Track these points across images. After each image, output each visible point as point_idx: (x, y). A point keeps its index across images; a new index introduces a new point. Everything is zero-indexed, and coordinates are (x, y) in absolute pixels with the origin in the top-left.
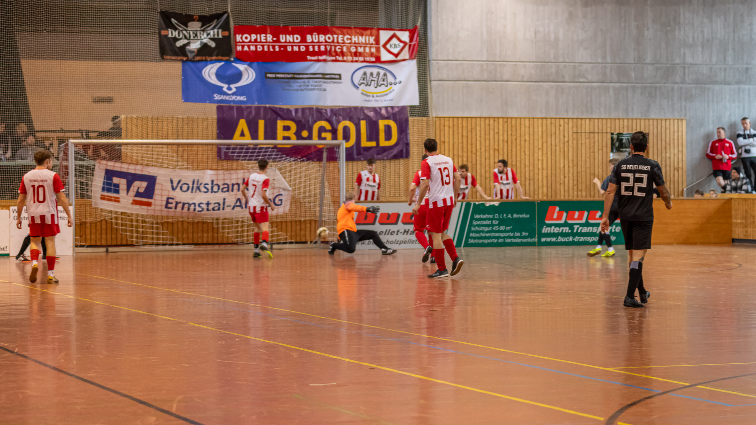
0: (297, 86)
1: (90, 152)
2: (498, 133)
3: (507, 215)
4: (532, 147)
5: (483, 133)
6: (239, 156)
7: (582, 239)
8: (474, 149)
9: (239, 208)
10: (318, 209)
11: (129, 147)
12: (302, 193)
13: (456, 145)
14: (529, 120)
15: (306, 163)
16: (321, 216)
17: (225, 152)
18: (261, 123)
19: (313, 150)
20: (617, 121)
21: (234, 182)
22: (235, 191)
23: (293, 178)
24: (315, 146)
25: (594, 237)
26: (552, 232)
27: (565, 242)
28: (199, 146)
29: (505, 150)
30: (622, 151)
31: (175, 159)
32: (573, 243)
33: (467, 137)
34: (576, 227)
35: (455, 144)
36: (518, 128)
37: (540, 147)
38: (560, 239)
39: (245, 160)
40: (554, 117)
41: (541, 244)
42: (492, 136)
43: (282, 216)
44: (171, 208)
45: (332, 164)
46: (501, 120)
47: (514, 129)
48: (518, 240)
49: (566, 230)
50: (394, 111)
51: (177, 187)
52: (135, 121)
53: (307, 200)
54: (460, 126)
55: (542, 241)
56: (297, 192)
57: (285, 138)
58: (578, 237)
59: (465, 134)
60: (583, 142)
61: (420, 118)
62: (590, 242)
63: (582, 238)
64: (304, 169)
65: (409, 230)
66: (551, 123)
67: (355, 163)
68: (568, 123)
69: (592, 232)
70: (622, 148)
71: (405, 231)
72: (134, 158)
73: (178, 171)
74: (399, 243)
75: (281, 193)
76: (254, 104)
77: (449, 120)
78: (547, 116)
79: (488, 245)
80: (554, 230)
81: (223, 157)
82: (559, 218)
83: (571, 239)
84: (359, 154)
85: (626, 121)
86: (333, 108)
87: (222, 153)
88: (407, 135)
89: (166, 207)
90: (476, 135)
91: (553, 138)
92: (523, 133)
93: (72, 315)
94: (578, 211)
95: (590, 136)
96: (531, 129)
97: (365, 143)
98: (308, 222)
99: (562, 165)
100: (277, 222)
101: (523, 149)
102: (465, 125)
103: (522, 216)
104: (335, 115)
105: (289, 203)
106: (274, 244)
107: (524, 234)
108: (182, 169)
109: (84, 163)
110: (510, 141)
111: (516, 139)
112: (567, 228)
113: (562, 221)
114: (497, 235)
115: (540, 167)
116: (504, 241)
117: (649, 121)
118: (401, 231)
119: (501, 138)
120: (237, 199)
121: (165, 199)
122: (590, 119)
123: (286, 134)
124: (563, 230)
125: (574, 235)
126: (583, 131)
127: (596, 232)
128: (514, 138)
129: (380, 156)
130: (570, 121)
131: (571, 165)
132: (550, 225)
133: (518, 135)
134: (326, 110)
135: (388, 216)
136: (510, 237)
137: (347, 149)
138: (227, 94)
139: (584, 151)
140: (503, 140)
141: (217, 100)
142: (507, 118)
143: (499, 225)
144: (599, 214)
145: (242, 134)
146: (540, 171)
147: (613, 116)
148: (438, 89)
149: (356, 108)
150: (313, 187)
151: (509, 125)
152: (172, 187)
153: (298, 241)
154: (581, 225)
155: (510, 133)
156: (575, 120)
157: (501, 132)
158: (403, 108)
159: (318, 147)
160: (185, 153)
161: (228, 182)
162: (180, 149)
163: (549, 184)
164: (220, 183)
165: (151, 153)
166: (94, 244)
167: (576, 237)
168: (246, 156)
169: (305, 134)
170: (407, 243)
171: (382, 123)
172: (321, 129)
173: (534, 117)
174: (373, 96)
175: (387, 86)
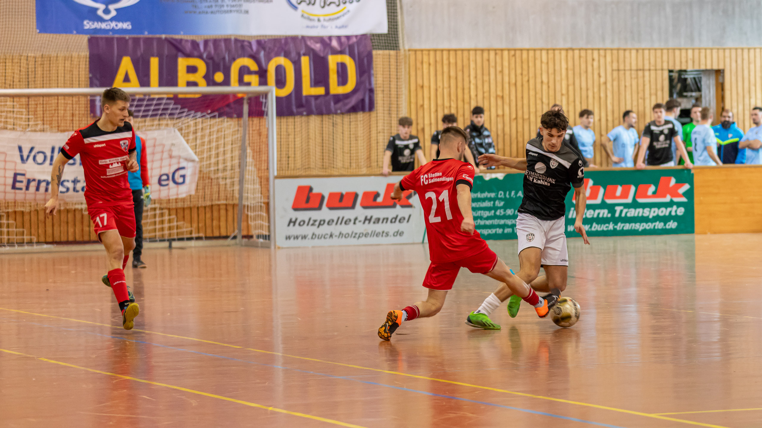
0: (205, 7)
2: (502, 72)
3: (516, 193)
5: (479, 72)
7: (627, 227)
8: (466, 97)
10: (237, 188)
12: (212, 165)
13: (440, 91)
14: (548, 53)
15: (218, 120)
16: (241, 198)
18: (154, 62)
19: (230, 100)
20: (677, 52)
23: (198, 142)
24: (234, 95)
25: (644, 224)
27: (603, 231)
28: (60, 98)
29: (513, 98)
30: (686, 97)
31: (24, 116)
32: (614, 233)
33: (456, 78)
34: (618, 209)
35: (438, 89)
36: (531, 64)
37: (564, 92)
38: (595, 227)
40: (584, 47)
42: (492, 77)
43: (183, 200)
44: (21, 189)
45: (256, 120)
46: (506, 53)
47: (525, 66)
49: (604, 214)
50: (351, 43)
51: (28, 157)
53: (220, 175)
54: (445, 62)
56: (205, 163)
57: (189, 84)
58: (622, 223)
59: (453, 74)
60: (628, 84)
61: (387, 52)
62: (640, 230)
63: (627, 225)
64: (215, 129)
65: (371, 217)
66: (580, 57)
67: (291, 120)
68: (605, 56)
69: (642, 217)
70: (686, 91)
71: (366, 219)
73: (29, 133)
74: (357, 236)
75: (181, 165)
76: (143, 33)
77: (429, 55)
78: (574, 47)
82: (594, 196)
83: (611, 226)
84: (299, 105)
85: (690, 52)
86: (259, 38)
87: (97, 107)
88: (370, 77)
89: (14, 187)
90: (469, 76)
91: (583, 78)
92: (538, 72)
94: (621, 185)
95: (637, 75)
96: (551, 65)
97: (308, 90)
98: (223, 207)
100: (177, 209)
101: (539, 96)
102: (452, 61)
104: (264, 48)
105: (194, 180)
106: (174, 240)
108: (35, 131)
111: (528, 81)
112: (606, 211)
113: (598, 201)
114: (502, 222)
117: (724, 52)
118: (359, 219)
119: (506, 79)
121: (11, 174)
122: (637, 50)
123: (192, 77)
124: (599, 214)
125: (616, 220)
126: (628, 67)
127: (648, 217)
128: (525, 79)
130: (609, 53)
133: (532, 74)
134: (249, 42)
135: (341, 197)
137: (279, 100)
138: (101, 20)
139: (628, 97)
140: (509, 83)
141: (88, 29)
142: (515, 50)
143: (505, 208)
144: (652, 189)
145: (127, 79)
147: (671, 45)
148: (411, 9)
149: (294, 38)
150: (228, 155)
151: (518, 60)
152: (22, 157)
153: (208, 235)
154: (626, 206)
155: (519, 71)
156: (615, 52)
157: (506, 71)
158: (364, 38)
159: (237, 97)
160: (40, 108)
162: (32, 102)
167: (619, 224)
169: (219, 77)
170: (369, 236)
171: (333, 61)
172: (244, 71)
173: (554, 47)
174: (319, 20)
175: (338, 5)
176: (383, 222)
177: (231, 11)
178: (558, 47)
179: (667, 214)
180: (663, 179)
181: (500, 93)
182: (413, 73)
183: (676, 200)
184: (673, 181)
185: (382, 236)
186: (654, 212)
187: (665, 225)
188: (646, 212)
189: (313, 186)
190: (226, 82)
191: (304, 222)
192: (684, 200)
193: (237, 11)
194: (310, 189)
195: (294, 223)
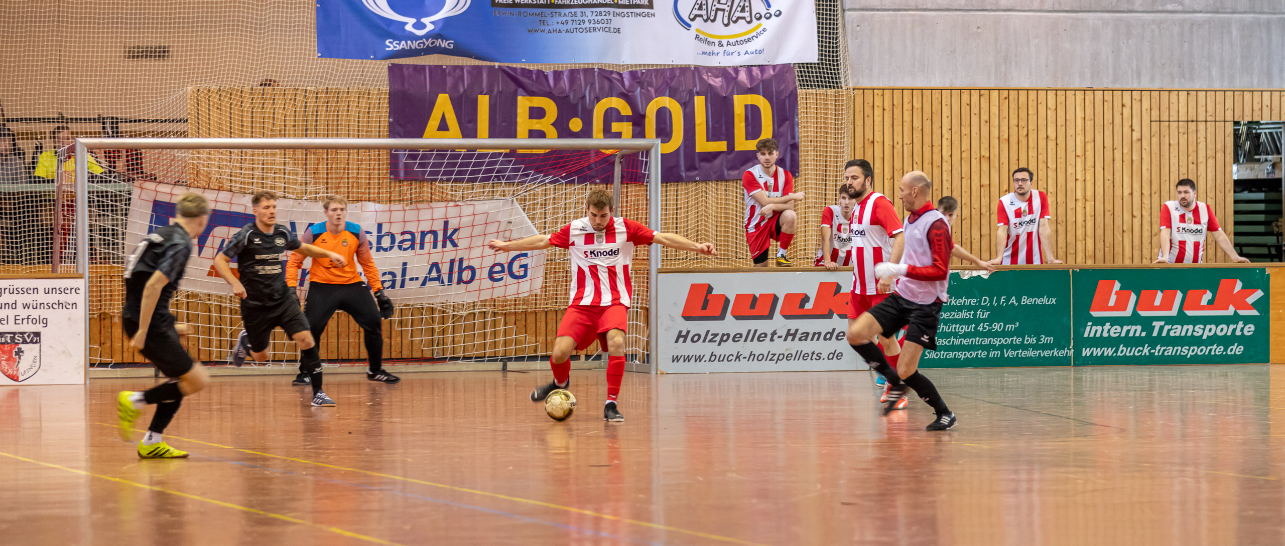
0: (558, 23)
1: (121, 165)
2: (989, 121)
3: (1008, 300)
4: (1061, 153)
5: (956, 122)
6: (437, 173)
7: (1170, 351)
8: (937, 158)
9: (436, 283)
11: (204, 154)
13: (898, 147)
14: (1056, 95)
15: (576, 187)
17: (406, 164)
18: (483, 102)
19: (593, 158)
20: (1248, 96)
21: (425, 227)
22: (427, 246)
24: (597, 151)
25: (1196, 348)
26: (1105, 335)
27: (1134, 357)
28: (351, 152)
30: (1257, 161)
31: (300, 179)
32: (1151, 361)
34: (1157, 325)
36: (1032, 111)
37: (1079, 152)
38: (1122, 351)
39: (448, 180)
40: (1111, 86)
41: (1081, 362)
42: (975, 129)
43: (525, 301)
45: (633, 189)
46: (995, 94)
47: (1023, 114)
48: (1031, 353)
49: (1136, 330)
50: (766, 76)
52: (215, 98)
54: (907, 106)
55: (1084, 355)
57: (533, 134)
58: (1162, 346)
59: (917, 124)
60: (1174, 142)
61: (822, 91)
62: (1189, 356)
63: (1171, 348)
65: (797, 330)
66: (1104, 101)
67: (682, 187)
68: (1141, 101)
69: (1192, 337)
70: (1258, 154)
71: (788, 334)
72: (215, 176)
73: (307, 204)
74: (775, 358)
77: (883, 95)
78: (1095, 87)
79: (967, 363)
80: (1109, 331)
81: (402, 174)
83: (1146, 351)
84: (691, 167)
85: (1266, 95)
86: (633, 69)
87: (401, 166)
88: (793, 126)
90: (941, 127)
91: (1108, 133)
92: (1042, 122)
93: (84, 511)
94: (1162, 292)
95: (1188, 128)
96: (1061, 112)
97: (703, 144)
99: (1127, 191)
100: (516, 315)
102: (917, 105)
103: (1038, 301)
104: (640, 84)
105: (541, 272)
106: (510, 359)
107: (1044, 339)
108: (316, 200)
109: (110, 188)
110: (1014, 140)
112: (1139, 328)
113: (1128, 313)
114: (986, 341)
115: (1080, 195)
116: (1002, 354)
118: (779, 334)
119: (995, 132)
120: (431, 263)
122: (1188, 92)
123: (536, 125)
124: (1128, 331)
125: (1153, 342)
126: (1174, 117)
127: (1201, 337)
129: (734, 173)
130: (1146, 96)
131: (1146, 192)
132: (1101, 321)
134: (620, 75)
135: (754, 300)
136: (1014, 347)
137: (665, 158)
138: (413, 38)
139: (1174, 160)
140: (999, 139)
141: (392, 52)
142: (1009, 90)
143: (991, 320)
144: (1207, 296)
145: (443, 126)
146: (1080, 204)
147: (1238, 85)
148: (858, 29)
149: (684, 69)
151: (1013, 105)
154: (1169, 320)
155: (1014, 122)
156: (1155, 95)
157: (995, 121)
158: (786, 69)
159: (604, 154)
160: (322, 165)
161: (411, 227)
162: (311, 156)
163: (1100, 232)
164: (396, 229)
165: (251, 166)
166: (130, 361)
167: (1158, 347)
168: (451, 173)
169: (576, 124)
170: (793, 358)
171: (740, 102)
172: (611, 116)
173: (1065, 87)
174: (720, 44)
175: (750, 22)
176: (812, 339)
177: (594, 29)
178: (1072, 87)
179: (1229, 334)
180: (1224, 283)
181: (985, 153)
182: (859, 123)
183: (1242, 313)
184: (1239, 285)
185: (811, 359)
186: (1210, 330)
187: (1226, 350)
188: (1198, 330)
189: (712, 285)
190: (586, 132)
191: (699, 336)
192: (1254, 313)
193: (604, 29)
194: (710, 288)
195: (686, 337)
